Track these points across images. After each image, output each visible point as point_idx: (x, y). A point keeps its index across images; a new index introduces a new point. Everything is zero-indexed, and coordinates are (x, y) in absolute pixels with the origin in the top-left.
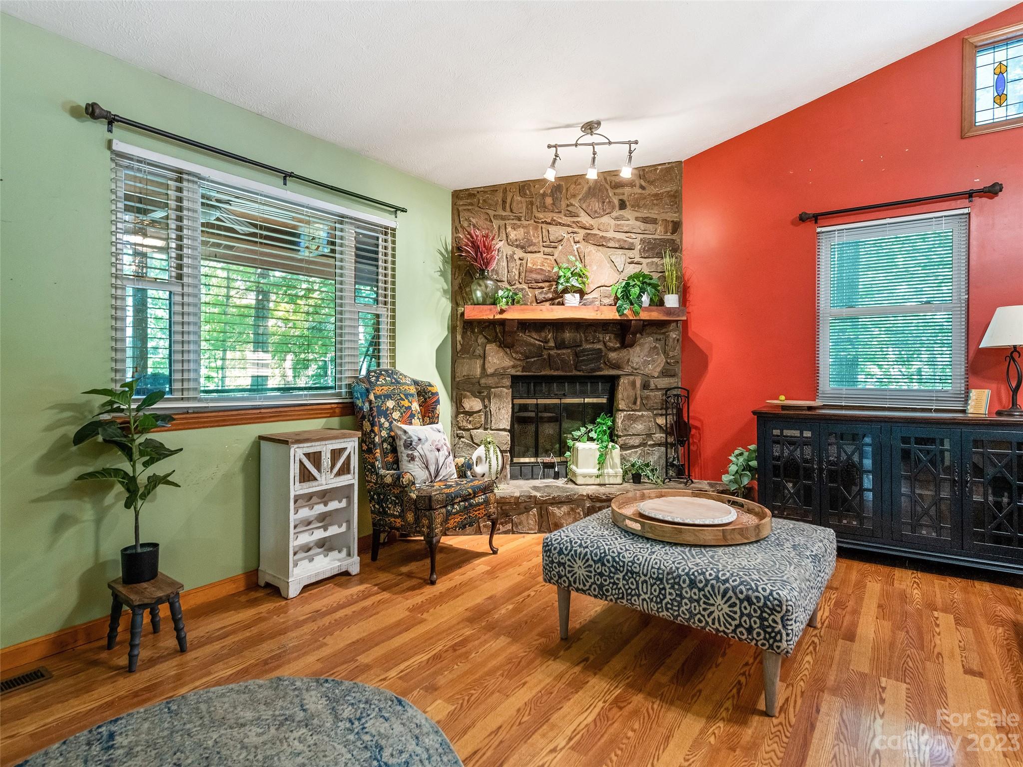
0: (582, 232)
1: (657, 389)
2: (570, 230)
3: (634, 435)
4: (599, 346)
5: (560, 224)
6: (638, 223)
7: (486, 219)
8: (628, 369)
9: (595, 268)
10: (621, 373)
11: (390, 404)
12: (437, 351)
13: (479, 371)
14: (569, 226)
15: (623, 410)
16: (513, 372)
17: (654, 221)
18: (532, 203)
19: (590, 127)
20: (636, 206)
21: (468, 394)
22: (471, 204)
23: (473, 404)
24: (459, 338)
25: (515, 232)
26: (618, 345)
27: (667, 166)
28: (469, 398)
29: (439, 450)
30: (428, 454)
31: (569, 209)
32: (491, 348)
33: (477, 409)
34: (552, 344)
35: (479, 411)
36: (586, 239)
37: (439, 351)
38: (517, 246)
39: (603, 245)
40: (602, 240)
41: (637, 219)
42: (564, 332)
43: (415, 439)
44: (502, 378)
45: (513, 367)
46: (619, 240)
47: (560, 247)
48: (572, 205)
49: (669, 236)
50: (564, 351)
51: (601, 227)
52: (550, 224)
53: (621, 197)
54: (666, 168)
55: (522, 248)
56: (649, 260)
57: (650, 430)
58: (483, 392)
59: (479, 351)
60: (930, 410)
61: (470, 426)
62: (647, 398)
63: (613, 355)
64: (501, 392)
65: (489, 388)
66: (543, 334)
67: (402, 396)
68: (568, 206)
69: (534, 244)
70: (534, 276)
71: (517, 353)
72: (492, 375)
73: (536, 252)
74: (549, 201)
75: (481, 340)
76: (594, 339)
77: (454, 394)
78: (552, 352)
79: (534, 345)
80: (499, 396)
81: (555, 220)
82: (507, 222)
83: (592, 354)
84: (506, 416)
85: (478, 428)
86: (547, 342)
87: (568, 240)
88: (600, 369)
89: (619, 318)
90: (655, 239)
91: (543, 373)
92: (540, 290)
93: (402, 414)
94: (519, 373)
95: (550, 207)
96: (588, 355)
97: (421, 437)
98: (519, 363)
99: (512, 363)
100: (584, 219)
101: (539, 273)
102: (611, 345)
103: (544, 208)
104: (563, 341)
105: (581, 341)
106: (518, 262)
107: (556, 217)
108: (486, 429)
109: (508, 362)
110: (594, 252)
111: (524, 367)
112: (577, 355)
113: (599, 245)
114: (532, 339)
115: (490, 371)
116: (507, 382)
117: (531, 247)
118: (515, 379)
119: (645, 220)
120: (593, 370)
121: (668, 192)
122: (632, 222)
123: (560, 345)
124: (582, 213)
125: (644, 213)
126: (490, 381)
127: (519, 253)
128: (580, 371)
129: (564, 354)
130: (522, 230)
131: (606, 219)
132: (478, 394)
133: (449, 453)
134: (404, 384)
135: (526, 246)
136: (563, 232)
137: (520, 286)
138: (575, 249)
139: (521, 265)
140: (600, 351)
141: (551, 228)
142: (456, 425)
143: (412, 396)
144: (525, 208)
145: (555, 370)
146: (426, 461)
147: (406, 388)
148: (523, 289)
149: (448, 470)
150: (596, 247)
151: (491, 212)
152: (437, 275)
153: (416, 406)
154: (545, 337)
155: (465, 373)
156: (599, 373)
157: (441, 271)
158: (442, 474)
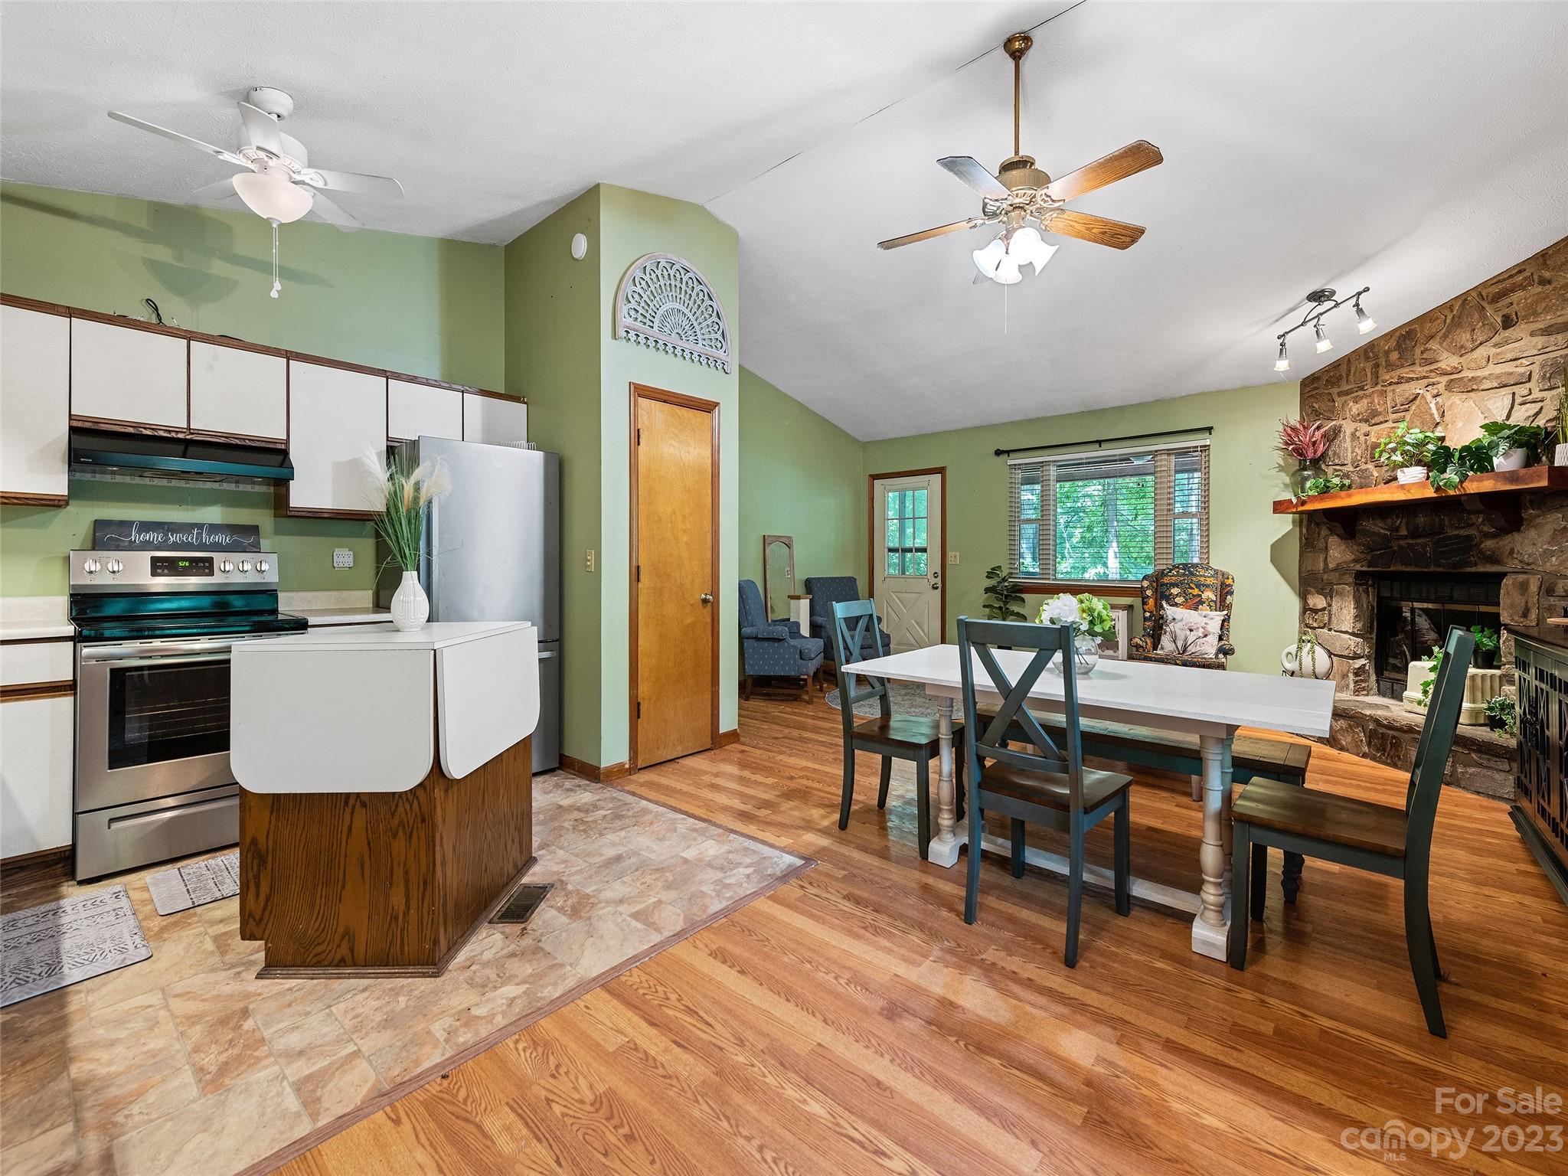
0: (1444, 379)
2: (1425, 382)
4: (1469, 532)
5: (1412, 379)
6: (1537, 340)
7: (1329, 400)
8: (1515, 565)
9: (1460, 424)
10: (1505, 570)
11: (1175, 591)
12: (1273, 547)
13: (1322, 565)
14: (1424, 377)
15: (1508, 625)
16: (1358, 567)
17: (1564, 328)
18: (1377, 366)
19: (1317, 297)
20: (1533, 312)
21: (1313, 590)
22: (1316, 388)
23: (1317, 601)
24: (1304, 530)
25: (1357, 406)
26: (1498, 530)
28: (1313, 594)
29: (1191, 630)
30: (1178, 631)
31: (1425, 356)
32: (1333, 540)
33: (1320, 607)
34: (1404, 532)
35: (1324, 609)
36: (1449, 386)
37: (1275, 548)
38: (1361, 421)
39: (1472, 390)
40: (1473, 383)
41: (1533, 334)
42: (1417, 516)
43: (1170, 618)
44: (1343, 575)
45: (1356, 561)
46: (1501, 376)
47: (1414, 408)
48: (1426, 350)
50: (1419, 541)
51: (1473, 365)
52: (1398, 383)
53: (1507, 311)
55: (1366, 421)
56: (1556, 391)
58: (1327, 591)
59: (1322, 545)
61: (1315, 625)
62: (1550, 608)
63: (1488, 544)
64: (1343, 589)
65: (1331, 584)
66: (1389, 521)
67: (1192, 585)
68: (1422, 352)
69: (1380, 414)
71: (1359, 545)
72: (1335, 570)
73: (1381, 423)
74: (1394, 356)
75: (1324, 532)
76: (1462, 522)
77: (1302, 590)
78: (1402, 543)
79: (1379, 534)
80: (1341, 594)
81: (1403, 378)
82: (1349, 397)
83: (1458, 543)
84: (1348, 618)
85: (1322, 628)
86: (1397, 529)
87: (1423, 396)
88: (1471, 565)
90: (1565, 356)
91: (1392, 568)
93: (1185, 600)
94: (1364, 569)
95: (1398, 363)
96: (1452, 544)
98: (1362, 556)
99: (1354, 557)
100: (1448, 361)
102: (1486, 529)
103: (1390, 366)
104: (1418, 528)
105: (1442, 526)
106: (1362, 438)
107: (1405, 372)
108: (1330, 630)
109: (1349, 557)
110: (1458, 402)
111: (1369, 562)
112: (1436, 545)
113: (1469, 391)
114: (1378, 527)
115: (1331, 566)
116: (1351, 580)
117: (1377, 418)
118: (1359, 575)
119: (1548, 331)
120: (1460, 565)
122: (1526, 341)
123: (1414, 533)
124: (1445, 355)
125: (1548, 320)
126: (1333, 577)
127: (1364, 428)
128: (1440, 566)
129: (1418, 544)
130: (1365, 401)
131: (1479, 352)
132: (1321, 592)
133: (1206, 636)
134: (1201, 576)
135: (1371, 418)
136: (1416, 388)
137: (1363, 467)
138: (1432, 406)
139: (1366, 441)
140: (1469, 538)
141: (1399, 389)
142: (1302, 621)
143: (1208, 586)
144: (1369, 375)
145: (1406, 565)
146: (1176, 637)
147: (1202, 579)
148: (1366, 470)
149: (1198, 648)
150: (1464, 396)
151: (1335, 390)
152: (1274, 472)
153: (1209, 595)
154: (1393, 524)
155: (1309, 568)
156: (1468, 570)
157: (1280, 466)
158: (1191, 649)
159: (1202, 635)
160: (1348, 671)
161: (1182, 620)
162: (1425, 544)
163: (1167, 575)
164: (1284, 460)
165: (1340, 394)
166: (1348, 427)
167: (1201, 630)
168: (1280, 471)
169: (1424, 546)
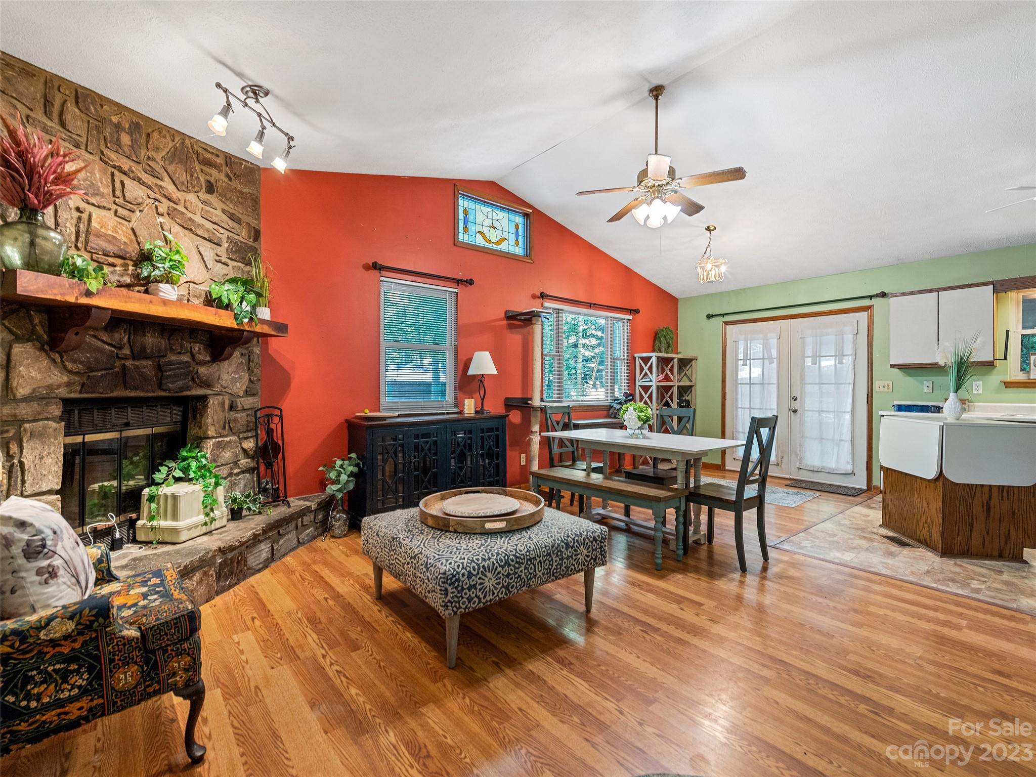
0: (166, 203)
1: (244, 410)
2: (151, 193)
3: (223, 465)
4: (186, 358)
5: (139, 180)
6: (225, 217)
8: (217, 389)
10: (209, 392)
14: (149, 187)
15: (213, 437)
16: (66, 393)
17: (238, 221)
20: (224, 197)
26: (208, 358)
27: (249, 165)
31: (150, 164)
32: (24, 351)
34: (127, 351)
36: (171, 214)
39: (191, 230)
40: (190, 223)
41: (224, 211)
42: (145, 336)
44: (46, 405)
45: (68, 384)
46: (208, 230)
47: (138, 213)
48: (153, 159)
49: (251, 242)
50: (144, 363)
51: (188, 205)
52: (124, 173)
53: (208, 178)
54: (249, 167)
56: (235, 264)
57: (236, 456)
62: (235, 420)
63: (202, 370)
64: (44, 428)
65: (20, 422)
66: (117, 336)
68: (149, 158)
70: (103, 244)
71: (74, 361)
72: (26, 399)
73: (104, 208)
74: (125, 139)
75: (2, 335)
76: (182, 348)
78: (127, 363)
79: (102, 352)
80: (39, 436)
83: (179, 368)
84: (54, 469)
87: (150, 207)
88: (188, 388)
89: (236, 326)
90: (241, 242)
92: (111, 269)
94: (74, 396)
95: (126, 149)
96: (174, 369)
98: (77, 378)
99: (65, 379)
100: (167, 184)
101: (110, 242)
102: (201, 357)
104: (143, 348)
105: (165, 350)
107: (134, 167)
109: (56, 378)
110: (180, 234)
111: (83, 385)
112: (159, 368)
113: (186, 229)
114: (100, 341)
115: (21, 391)
116: (55, 412)
117: (98, 198)
118: (68, 404)
119: (232, 217)
120: (182, 389)
121: (251, 195)
122: (219, 212)
123: (139, 354)
124: (167, 178)
125: (231, 208)
126: (22, 410)
128: (164, 390)
129: (143, 367)
131: (191, 197)
135: (90, 192)
136: (143, 193)
138: (159, 224)
140: (186, 364)
141: (130, 182)
150: (183, 230)
154: (119, 339)
156: (186, 393)
162: (151, 366)
169: (151, 368)
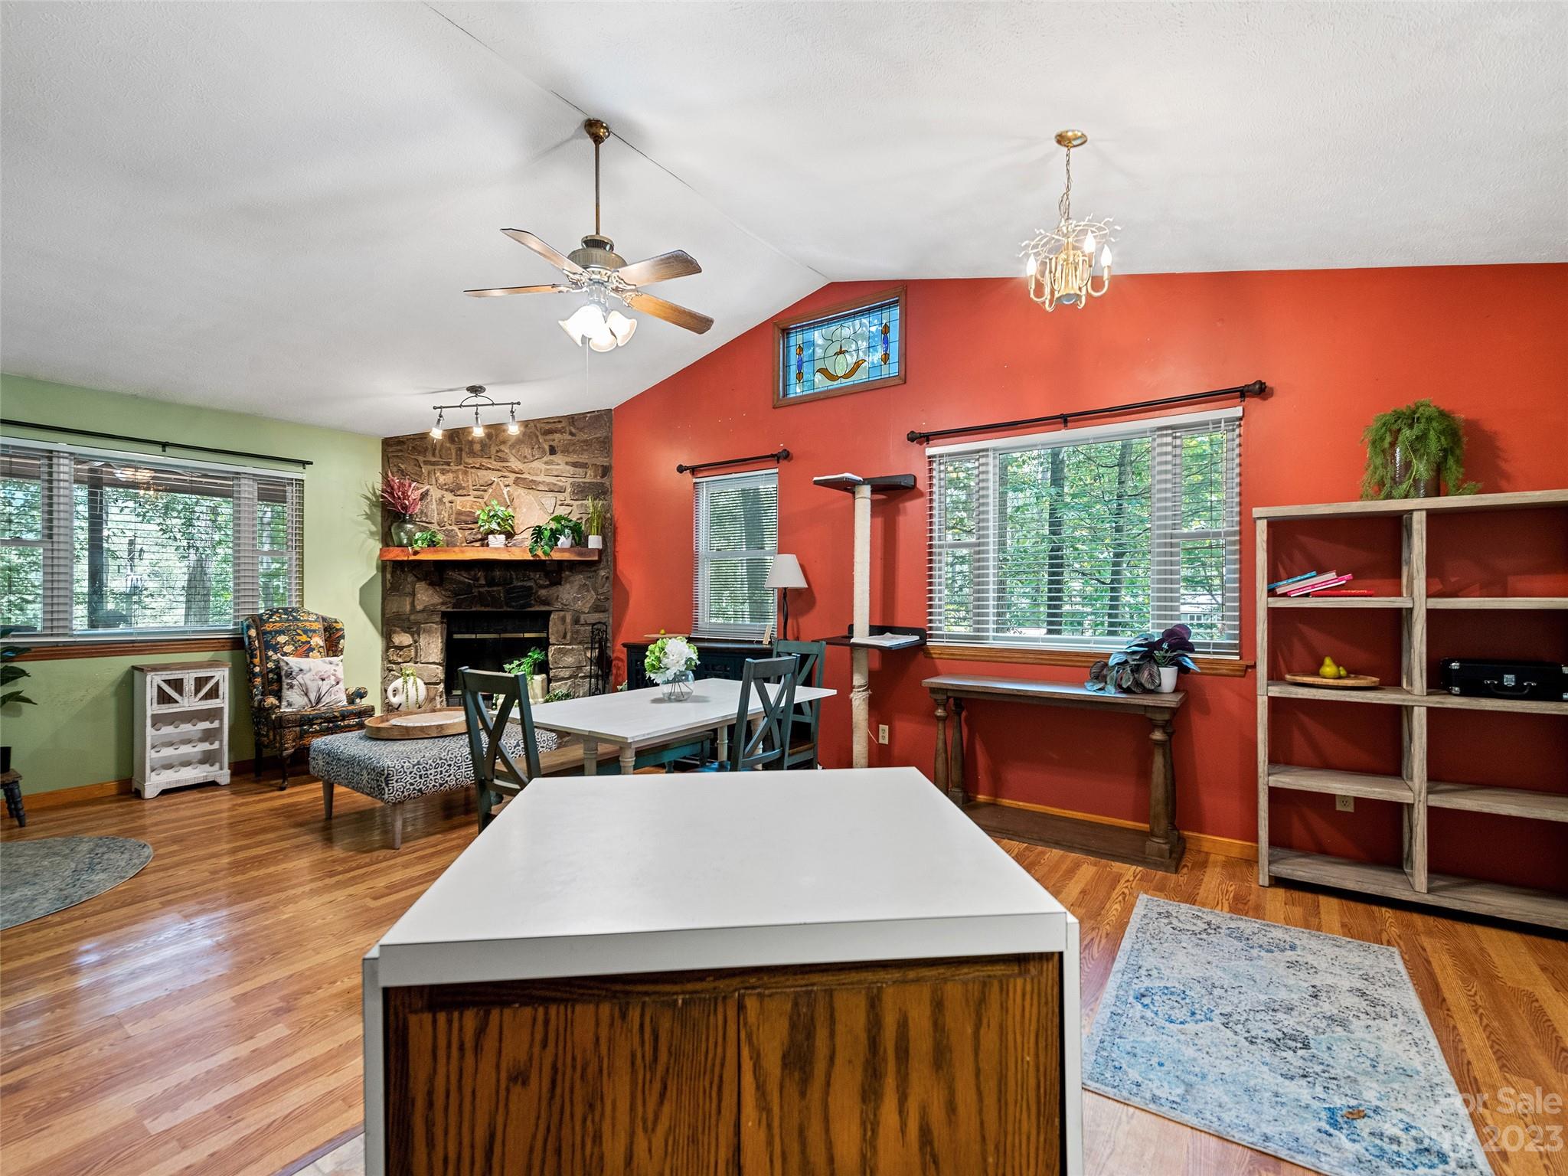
0: (513, 476)
1: (587, 624)
2: (500, 474)
3: (564, 667)
4: (530, 583)
5: (490, 469)
6: (568, 468)
7: (416, 465)
8: (558, 606)
9: (526, 510)
10: (552, 609)
11: (282, 639)
12: (362, 590)
13: (408, 608)
14: (499, 470)
15: (554, 644)
16: (444, 608)
17: (584, 466)
18: (461, 450)
19: (476, 390)
20: (566, 451)
21: (398, 629)
22: (401, 451)
23: (403, 639)
24: (389, 576)
25: (444, 477)
26: (548, 583)
27: (596, 413)
28: (399, 633)
29: (323, 680)
30: (309, 683)
31: (499, 454)
32: (420, 586)
33: (407, 644)
34: (482, 582)
35: (410, 646)
36: (517, 481)
37: (364, 590)
38: (446, 490)
39: (533, 488)
40: (532, 484)
41: (567, 463)
42: (494, 570)
43: (296, 669)
44: (432, 615)
45: (443, 604)
46: (548, 484)
47: (490, 490)
48: (501, 451)
49: (598, 480)
50: (495, 589)
51: (531, 471)
52: (477, 468)
53: (552, 443)
54: (595, 416)
55: (452, 491)
56: (580, 502)
57: (580, 663)
58: (413, 628)
59: (408, 589)
60: (751, 642)
61: (400, 660)
62: (577, 632)
63: (543, 592)
64: (430, 627)
65: (418, 623)
66: (473, 573)
67: (299, 631)
68: (497, 452)
69: (464, 488)
70: (463, 518)
71: (446, 590)
72: (423, 611)
73: (465, 495)
74: (477, 447)
75: (411, 579)
76: (524, 577)
77: (385, 630)
78: (482, 590)
79: (463, 583)
80: (428, 632)
81: (482, 465)
82: (436, 467)
83: (522, 591)
84: (436, 650)
85: (408, 662)
86: (477, 580)
87: (498, 484)
88: (531, 606)
89: (532, 558)
90: (584, 483)
91: (474, 609)
92: (470, 531)
93: (296, 648)
94: (449, 610)
95: (479, 453)
96: (518, 592)
97: (302, 668)
98: (448, 600)
99: (441, 600)
100: (515, 464)
101: (468, 516)
102: (541, 582)
103: (473, 454)
104: (493, 579)
105: (511, 578)
106: (448, 505)
107: (485, 462)
108: (416, 663)
109: (437, 600)
110: (522, 494)
111: (454, 604)
112: (508, 592)
113: (529, 489)
114: (464, 577)
115: (419, 607)
116: (438, 619)
117: (461, 491)
118: (444, 614)
119: (575, 465)
120: (524, 606)
121: (597, 438)
122: (563, 467)
123: (491, 583)
124: (512, 459)
125: (574, 458)
126: (420, 617)
127: (449, 496)
128: (510, 607)
129: (494, 591)
130: (451, 475)
131: (535, 464)
132: (407, 630)
133: (338, 683)
134: (305, 621)
135: (455, 489)
136: (493, 476)
137: (449, 528)
138: (505, 492)
139: (451, 507)
140: (530, 588)
141: (481, 473)
142: (386, 658)
143: (314, 631)
144: (454, 454)
145: (485, 606)
146: (307, 689)
147: (307, 624)
148: (452, 530)
149: (333, 697)
150: (526, 490)
151: (421, 459)
152: (362, 518)
153: (318, 641)
154: (476, 575)
155: (395, 610)
156: (529, 609)
157: (367, 514)
158: (325, 700)
159: (334, 683)
160: (436, 695)
161: (310, 670)
162: (499, 591)
163: (267, 621)
164: (370, 508)
165: (426, 463)
166: (435, 493)
167: (333, 678)
168: (367, 518)
169: (499, 592)
